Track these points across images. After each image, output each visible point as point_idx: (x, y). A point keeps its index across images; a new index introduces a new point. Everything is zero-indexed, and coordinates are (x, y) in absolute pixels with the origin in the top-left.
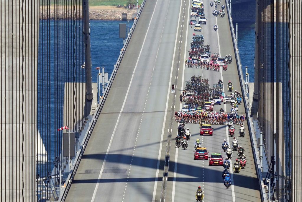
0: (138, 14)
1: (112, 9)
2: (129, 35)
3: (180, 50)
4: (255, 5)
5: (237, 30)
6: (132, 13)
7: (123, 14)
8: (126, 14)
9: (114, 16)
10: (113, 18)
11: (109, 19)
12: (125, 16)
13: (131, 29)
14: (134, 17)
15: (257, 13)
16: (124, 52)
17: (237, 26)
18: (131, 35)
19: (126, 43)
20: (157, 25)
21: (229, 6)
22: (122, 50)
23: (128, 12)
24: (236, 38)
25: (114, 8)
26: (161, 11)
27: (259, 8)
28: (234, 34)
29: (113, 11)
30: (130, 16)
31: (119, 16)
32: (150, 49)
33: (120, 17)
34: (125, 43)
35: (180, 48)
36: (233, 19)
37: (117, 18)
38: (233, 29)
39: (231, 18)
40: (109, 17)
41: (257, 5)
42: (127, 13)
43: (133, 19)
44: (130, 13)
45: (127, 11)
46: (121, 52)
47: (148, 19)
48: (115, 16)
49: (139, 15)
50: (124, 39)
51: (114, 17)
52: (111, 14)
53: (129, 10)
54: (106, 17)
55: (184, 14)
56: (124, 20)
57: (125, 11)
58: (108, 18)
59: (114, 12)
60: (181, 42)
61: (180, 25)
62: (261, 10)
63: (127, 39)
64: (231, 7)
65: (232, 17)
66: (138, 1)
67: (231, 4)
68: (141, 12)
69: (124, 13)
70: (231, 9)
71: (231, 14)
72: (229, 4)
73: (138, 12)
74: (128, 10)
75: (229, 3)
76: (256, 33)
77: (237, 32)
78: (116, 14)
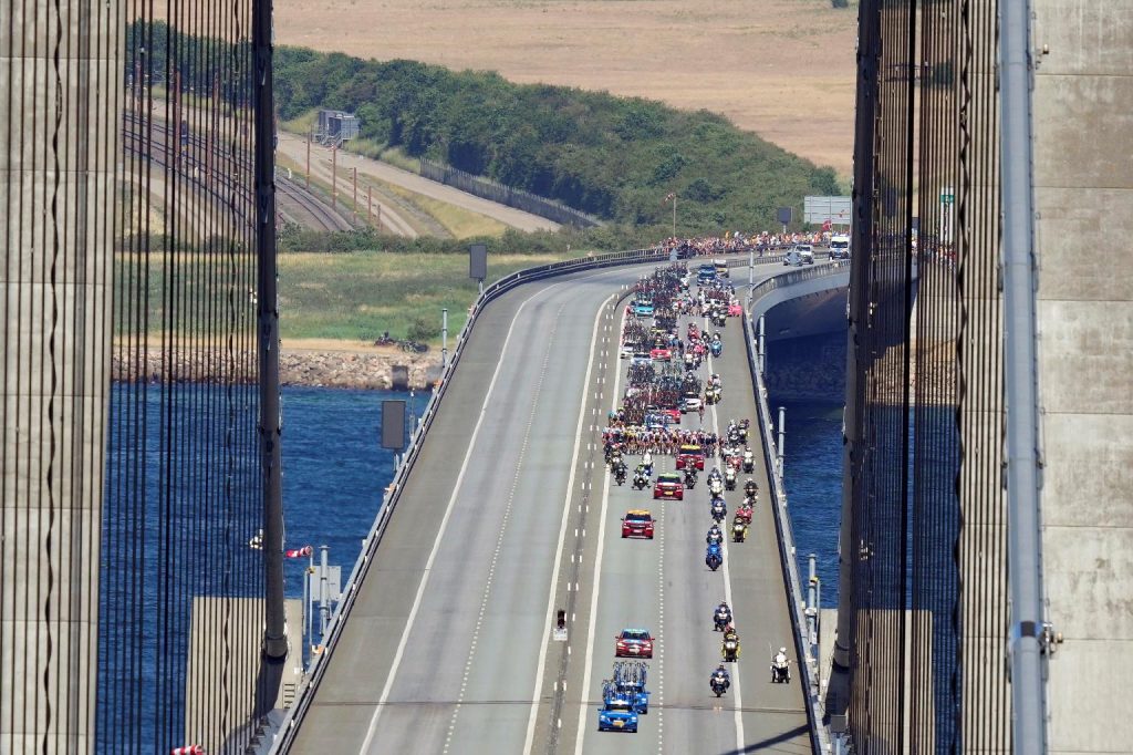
0: (446, 370)
1: (359, 349)
2: (413, 438)
3: (586, 492)
4: (846, 344)
5: (782, 429)
6: (426, 365)
7: (396, 368)
8: (405, 369)
9: (364, 374)
10: (362, 380)
11: (349, 384)
12: (402, 375)
13: (420, 420)
14: (433, 377)
15: (850, 374)
16: (396, 497)
17: (782, 414)
18: (421, 441)
19: (403, 466)
20: (509, 407)
21: (758, 347)
22: (390, 490)
23: (413, 362)
24: (777, 457)
25: (366, 348)
26: (523, 361)
27: (858, 354)
28: (771, 443)
29: (362, 356)
30: (417, 376)
31: (380, 373)
32: (485, 487)
33: (386, 379)
34: (401, 463)
35: (587, 486)
36: (768, 391)
37: (373, 380)
38: (769, 427)
39: (762, 389)
40: (349, 378)
41: (851, 346)
42: (410, 365)
43: (430, 387)
44: (417, 366)
45: (409, 358)
46: (386, 498)
47: (479, 388)
48: (369, 374)
49: (451, 374)
50: (399, 451)
51: (365, 379)
52: (353, 367)
53: (416, 356)
54: (338, 375)
55: (602, 373)
56: (400, 387)
57: (403, 358)
58: (343, 380)
59: (366, 361)
60: (589, 466)
61: (588, 410)
62: (865, 362)
63: (409, 451)
64: (762, 351)
65: (767, 383)
66: (448, 325)
67: (762, 339)
68: (456, 361)
69: (400, 364)
70: (762, 357)
71: (763, 376)
72: (755, 342)
73: (448, 361)
74: (412, 354)
75: (757, 337)
76: (845, 441)
77: (781, 438)
78: (372, 368)
